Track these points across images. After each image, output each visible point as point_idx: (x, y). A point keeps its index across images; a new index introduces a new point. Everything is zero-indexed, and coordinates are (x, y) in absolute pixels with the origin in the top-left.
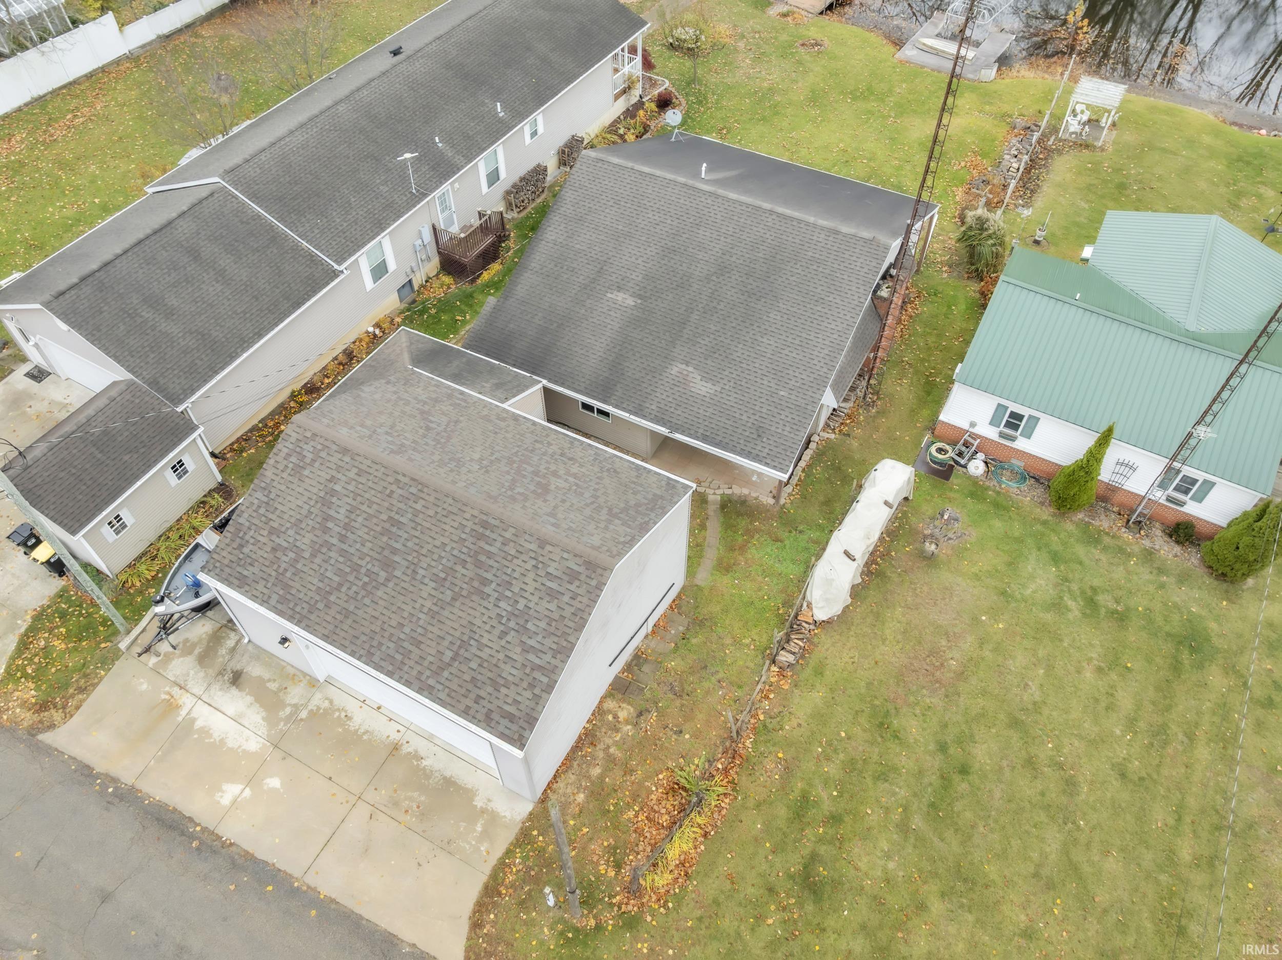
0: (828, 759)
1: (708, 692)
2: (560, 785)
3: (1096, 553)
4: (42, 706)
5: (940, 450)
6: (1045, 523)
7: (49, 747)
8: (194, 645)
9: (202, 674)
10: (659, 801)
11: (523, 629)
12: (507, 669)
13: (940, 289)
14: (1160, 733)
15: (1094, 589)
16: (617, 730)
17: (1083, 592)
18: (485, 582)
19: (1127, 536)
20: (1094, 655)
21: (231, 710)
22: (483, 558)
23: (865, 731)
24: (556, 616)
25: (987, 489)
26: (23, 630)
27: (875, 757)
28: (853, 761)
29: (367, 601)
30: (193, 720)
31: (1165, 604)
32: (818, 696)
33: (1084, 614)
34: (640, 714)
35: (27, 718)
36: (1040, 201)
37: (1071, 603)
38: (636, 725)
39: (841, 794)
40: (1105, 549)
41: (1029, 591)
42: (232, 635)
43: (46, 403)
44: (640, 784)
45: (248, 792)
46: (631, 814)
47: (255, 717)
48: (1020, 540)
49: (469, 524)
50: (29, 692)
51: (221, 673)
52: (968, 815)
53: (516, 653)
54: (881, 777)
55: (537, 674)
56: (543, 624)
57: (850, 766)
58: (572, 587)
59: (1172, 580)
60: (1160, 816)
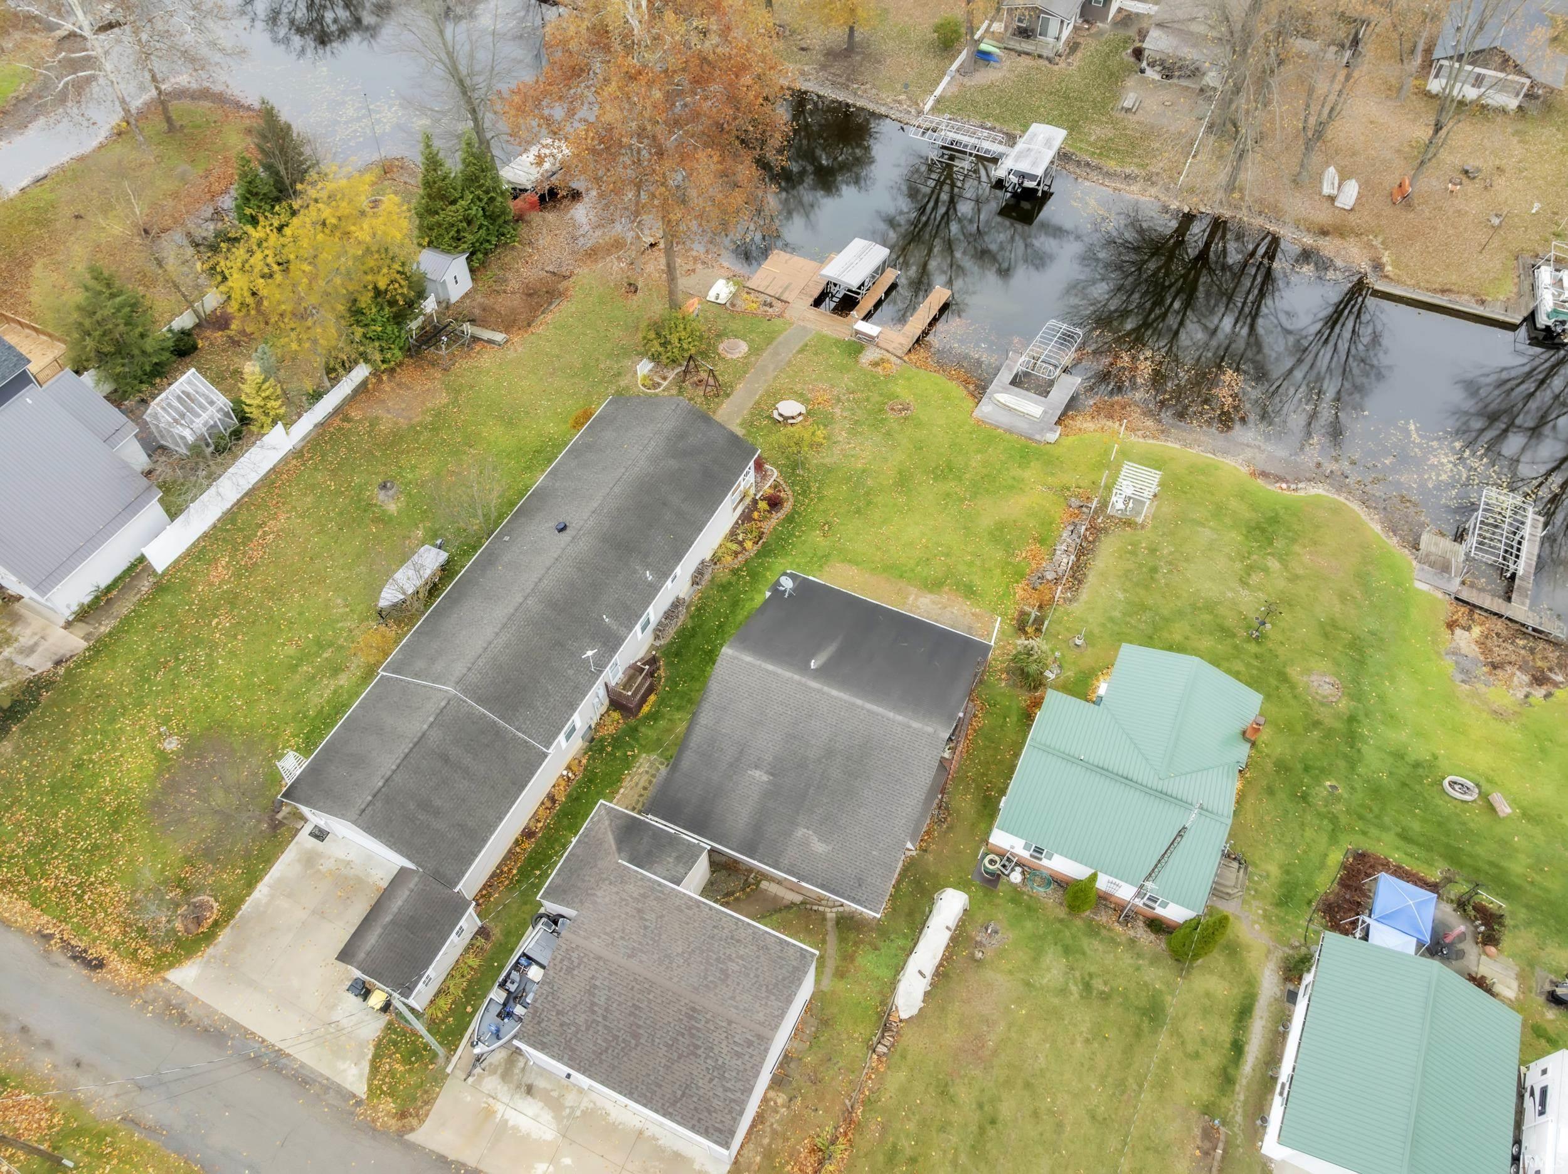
0: (909, 1120)
1: (833, 1079)
2: (745, 1152)
3: (1096, 943)
4: (403, 1115)
5: (992, 862)
6: (1061, 921)
7: (414, 1144)
8: (496, 1067)
9: (506, 1088)
10: (806, 1158)
11: (722, 1077)
12: (715, 1102)
13: (998, 699)
14: (1121, 1084)
15: (1091, 975)
16: (777, 1112)
17: (1083, 979)
18: (697, 1047)
19: (1119, 928)
20: (1084, 1029)
21: (530, 1113)
22: (694, 1031)
23: (932, 1097)
24: (741, 1068)
25: (1023, 893)
26: (370, 1057)
27: (939, 1116)
28: (924, 1120)
29: (625, 1059)
30: (506, 1121)
31: (1138, 983)
32: (902, 1075)
33: (1081, 996)
34: (791, 1100)
35: (393, 1123)
36: (1085, 594)
37: (1073, 988)
38: (789, 1107)
39: (916, 1144)
40: (1102, 940)
41: (1045, 981)
42: (521, 1058)
43: (332, 860)
44: (794, 1147)
45: (551, 1168)
46: (789, 1167)
47: (547, 1116)
48: (1042, 938)
49: (684, 1009)
50: (389, 1105)
51: (518, 1087)
52: (994, 1151)
53: (719, 1091)
54: (942, 1129)
55: (733, 1105)
56: (734, 1074)
57: (924, 1124)
58: (750, 1051)
59: (1146, 962)
60: (1113, 1143)
